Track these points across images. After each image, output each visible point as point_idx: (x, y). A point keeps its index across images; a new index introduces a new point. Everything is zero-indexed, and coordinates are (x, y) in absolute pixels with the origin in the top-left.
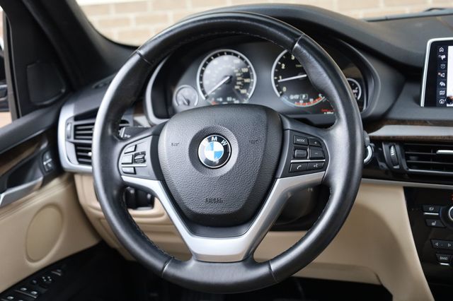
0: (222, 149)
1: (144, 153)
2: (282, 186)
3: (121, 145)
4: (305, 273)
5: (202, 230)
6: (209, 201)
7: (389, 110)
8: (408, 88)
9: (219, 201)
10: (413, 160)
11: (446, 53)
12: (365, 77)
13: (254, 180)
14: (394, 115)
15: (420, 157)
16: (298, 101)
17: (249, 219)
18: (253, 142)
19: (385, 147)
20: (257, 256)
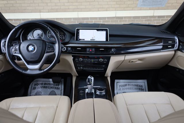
0: (33, 48)
1: (17, 49)
2: (46, 55)
3: (12, 47)
4: (50, 71)
5: (30, 64)
6: (31, 58)
7: (69, 41)
8: (73, 37)
9: (32, 58)
10: (73, 50)
11: (79, 31)
12: (64, 35)
13: (40, 54)
14: (70, 42)
15: (75, 50)
16: (52, 39)
17: (40, 62)
18: (40, 47)
19: (68, 48)
20: (42, 69)
